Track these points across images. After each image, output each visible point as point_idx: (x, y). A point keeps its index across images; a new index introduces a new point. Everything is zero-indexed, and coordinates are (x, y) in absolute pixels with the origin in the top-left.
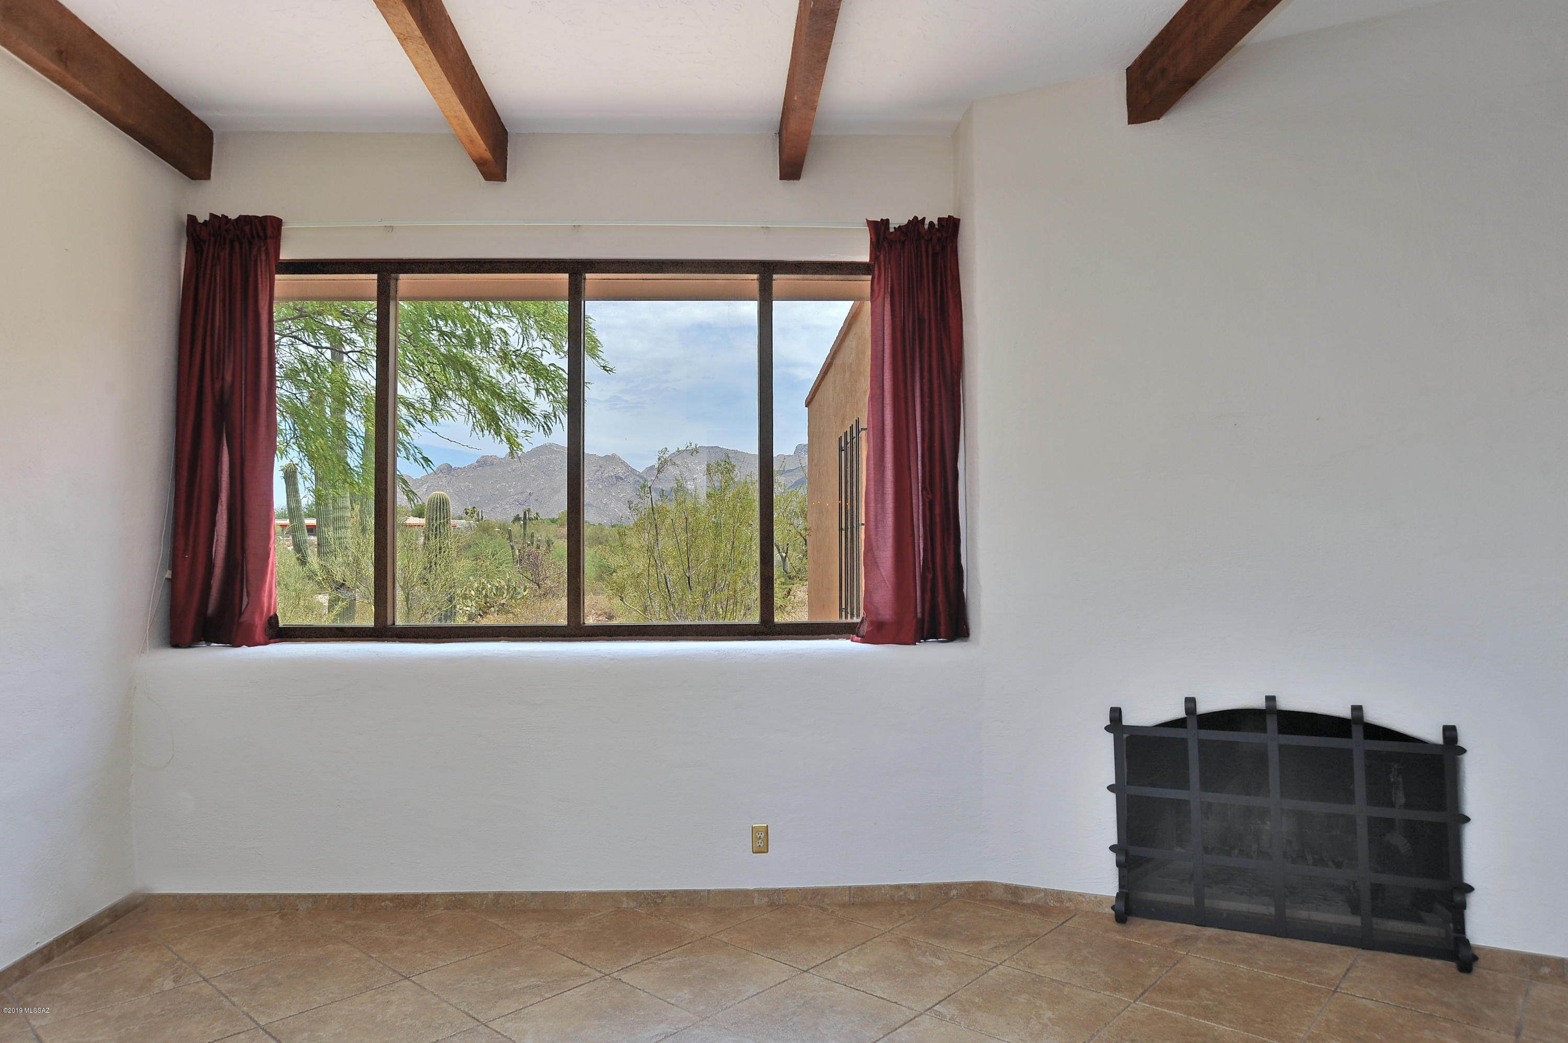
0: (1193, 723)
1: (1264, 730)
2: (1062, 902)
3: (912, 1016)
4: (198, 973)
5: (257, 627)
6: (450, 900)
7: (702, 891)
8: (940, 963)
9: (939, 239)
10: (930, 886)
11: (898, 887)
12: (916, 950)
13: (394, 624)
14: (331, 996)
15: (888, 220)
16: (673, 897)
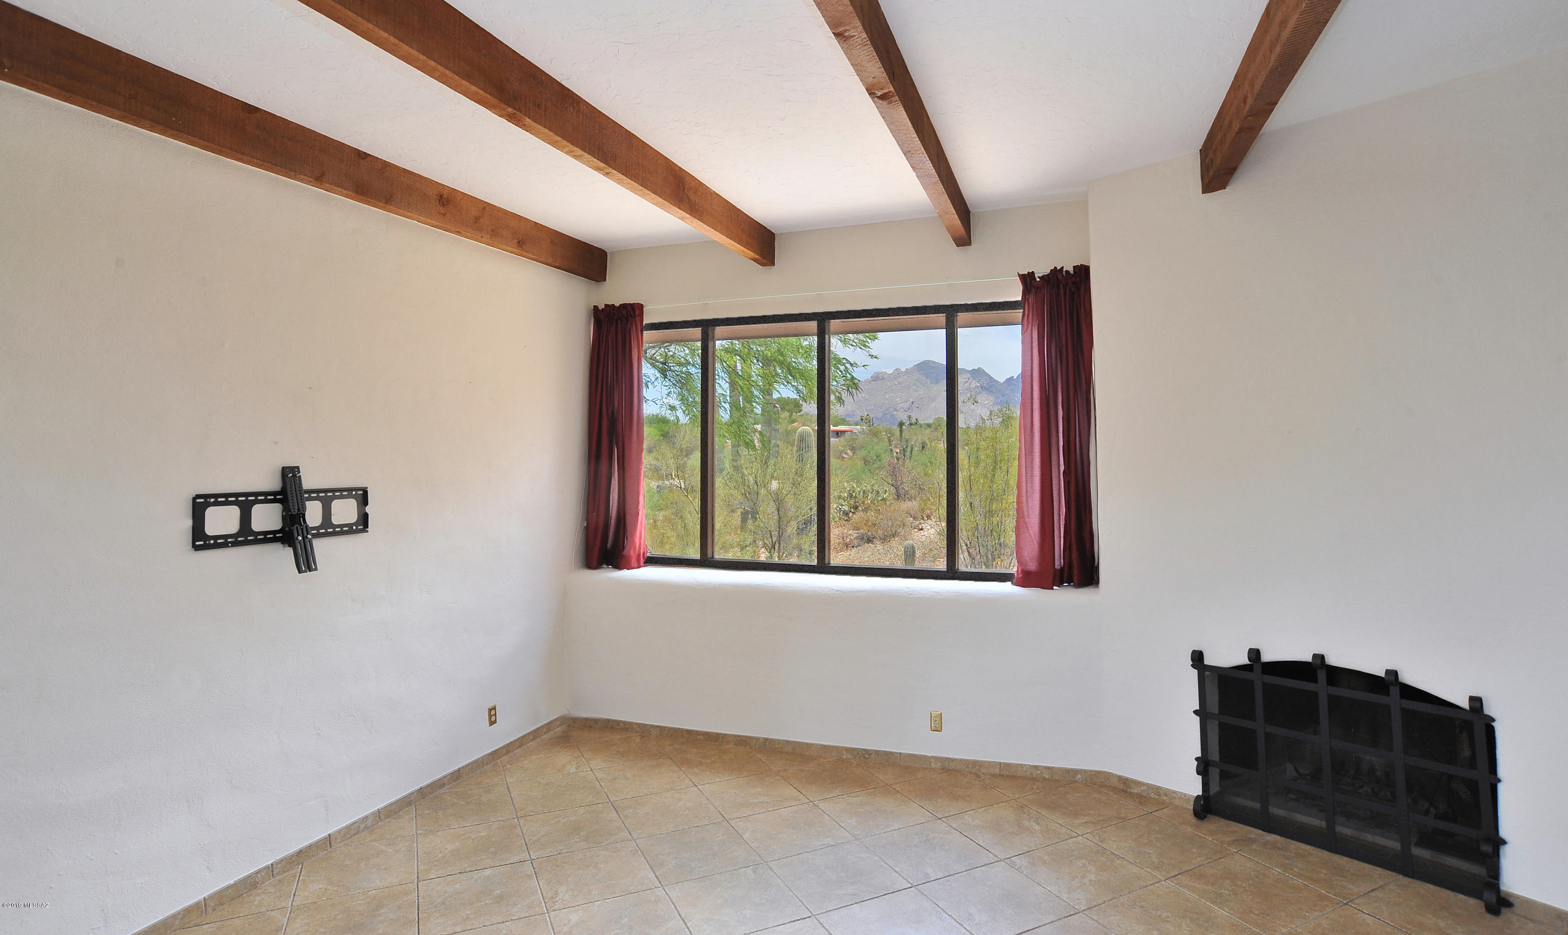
0: (1258, 669)
1: (1315, 681)
2: (1160, 796)
3: (993, 861)
4: (589, 766)
5: (632, 558)
6: (737, 739)
7: (896, 753)
8: (1037, 827)
9: (1073, 283)
10: (1061, 769)
11: (1036, 767)
12: (1026, 815)
13: (713, 557)
14: (651, 790)
15: (1033, 272)
16: (876, 754)
